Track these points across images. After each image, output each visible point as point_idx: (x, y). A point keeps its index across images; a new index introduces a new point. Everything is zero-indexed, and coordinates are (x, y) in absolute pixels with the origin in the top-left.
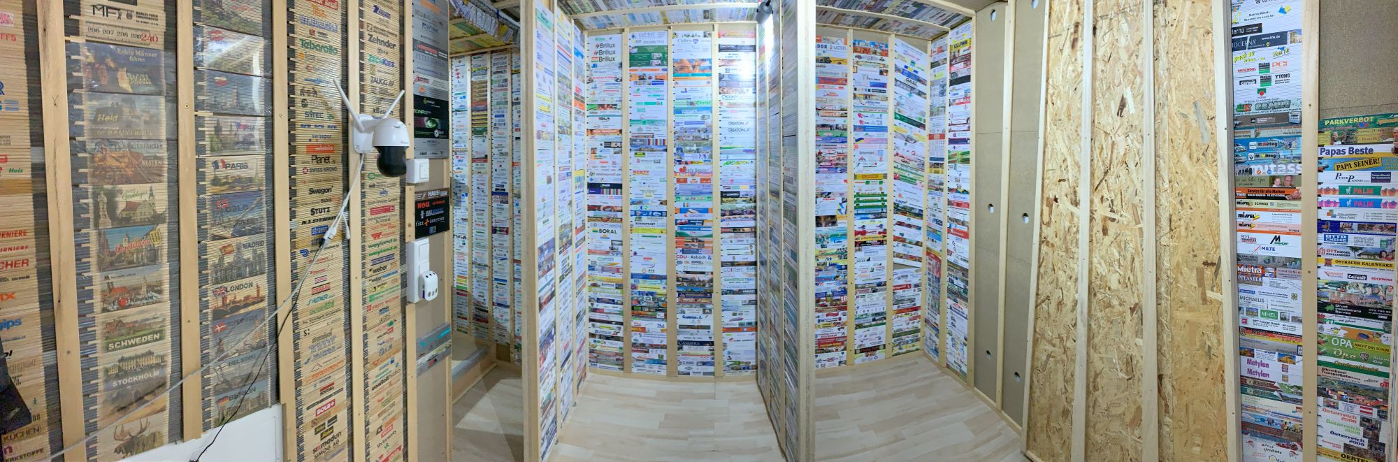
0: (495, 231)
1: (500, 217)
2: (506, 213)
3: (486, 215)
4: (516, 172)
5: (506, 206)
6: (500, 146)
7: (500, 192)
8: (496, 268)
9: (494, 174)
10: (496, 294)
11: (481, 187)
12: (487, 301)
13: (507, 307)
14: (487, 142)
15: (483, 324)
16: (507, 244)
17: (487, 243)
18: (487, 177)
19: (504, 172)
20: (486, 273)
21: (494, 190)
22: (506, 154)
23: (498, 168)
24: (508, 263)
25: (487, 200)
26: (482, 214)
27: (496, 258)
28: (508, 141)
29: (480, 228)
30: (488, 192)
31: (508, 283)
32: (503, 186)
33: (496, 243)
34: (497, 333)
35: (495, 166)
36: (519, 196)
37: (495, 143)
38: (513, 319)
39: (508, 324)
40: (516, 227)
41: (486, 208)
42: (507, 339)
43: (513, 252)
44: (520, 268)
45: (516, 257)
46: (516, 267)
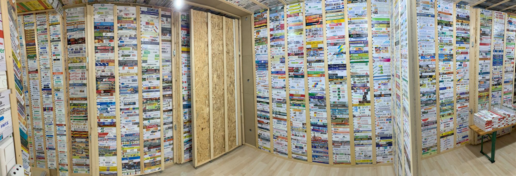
0: (45, 110)
1: (47, 102)
2: (50, 100)
3: (39, 101)
4: (55, 78)
5: (50, 96)
6: (45, 64)
7: (47, 89)
8: (46, 130)
9: (43, 79)
10: (47, 143)
11: (35, 87)
12: (43, 148)
13: (54, 149)
14: (36, 64)
15: (42, 160)
16: (52, 116)
17: (40, 117)
18: (38, 81)
19: (48, 78)
20: (41, 133)
21: (43, 88)
22: (49, 68)
23: (45, 76)
24: (53, 126)
25: (39, 93)
26: (37, 102)
27: (46, 124)
28: (49, 62)
29: (37, 109)
30: (39, 89)
31: (54, 137)
32: (48, 85)
33: (46, 116)
34: (49, 163)
35: (43, 75)
36: (58, 90)
37: (42, 63)
38: (57, 156)
39: (55, 158)
40: (57, 107)
41: (39, 97)
42: (55, 166)
43: (55, 121)
44: (61, 128)
45: (58, 123)
46: (58, 128)
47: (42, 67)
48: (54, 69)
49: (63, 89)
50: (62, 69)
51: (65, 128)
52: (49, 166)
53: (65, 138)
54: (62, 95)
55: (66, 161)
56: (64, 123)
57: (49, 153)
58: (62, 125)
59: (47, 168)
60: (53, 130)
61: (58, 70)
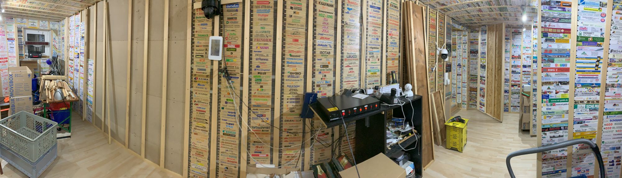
0: (458, 75)
1: (459, 71)
2: (461, 71)
3: (456, 71)
4: (463, 60)
5: (461, 69)
6: (459, 54)
7: (459, 65)
8: (458, 84)
9: (458, 61)
10: (458, 91)
13: (460, 94)
14: (456, 53)
16: (461, 78)
17: (456, 78)
18: (456, 62)
20: (455, 86)
22: (461, 56)
24: (461, 83)
27: (458, 82)
28: (461, 53)
29: (454, 75)
30: (456, 65)
31: (461, 88)
33: (458, 78)
34: (458, 100)
35: (458, 59)
36: (464, 66)
37: (458, 53)
38: (462, 97)
39: (461, 98)
40: (463, 74)
41: (456, 69)
42: (460, 102)
43: (462, 80)
44: (464, 84)
45: (463, 81)
46: (463, 84)
47: (458, 55)
48: (463, 56)
49: (466, 66)
50: (467, 56)
51: (466, 84)
52: (458, 102)
53: (466, 89)
54: (466, 69)
55: (466, 100)
56: (466, 82)
57: (458, 95)
58: (464, 82)
59: (457, 102)
60: (460, 85)
61: (465, 57)
